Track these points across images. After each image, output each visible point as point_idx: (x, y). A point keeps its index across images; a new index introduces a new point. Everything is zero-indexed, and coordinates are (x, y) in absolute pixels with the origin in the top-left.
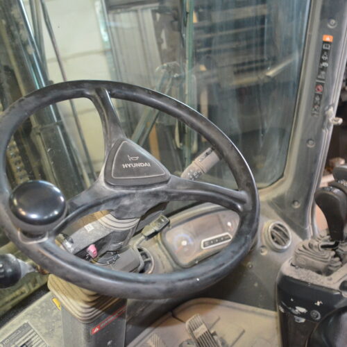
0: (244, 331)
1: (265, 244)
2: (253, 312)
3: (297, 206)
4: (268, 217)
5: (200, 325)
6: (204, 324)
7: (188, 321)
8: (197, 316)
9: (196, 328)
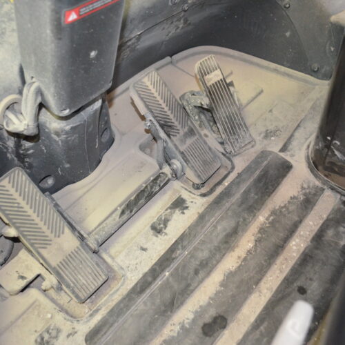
0: (262, 91)
5: (214, 70)
6: (219, 70)
7: (199, 62)
8: (211, 58)
9: (208, 73)
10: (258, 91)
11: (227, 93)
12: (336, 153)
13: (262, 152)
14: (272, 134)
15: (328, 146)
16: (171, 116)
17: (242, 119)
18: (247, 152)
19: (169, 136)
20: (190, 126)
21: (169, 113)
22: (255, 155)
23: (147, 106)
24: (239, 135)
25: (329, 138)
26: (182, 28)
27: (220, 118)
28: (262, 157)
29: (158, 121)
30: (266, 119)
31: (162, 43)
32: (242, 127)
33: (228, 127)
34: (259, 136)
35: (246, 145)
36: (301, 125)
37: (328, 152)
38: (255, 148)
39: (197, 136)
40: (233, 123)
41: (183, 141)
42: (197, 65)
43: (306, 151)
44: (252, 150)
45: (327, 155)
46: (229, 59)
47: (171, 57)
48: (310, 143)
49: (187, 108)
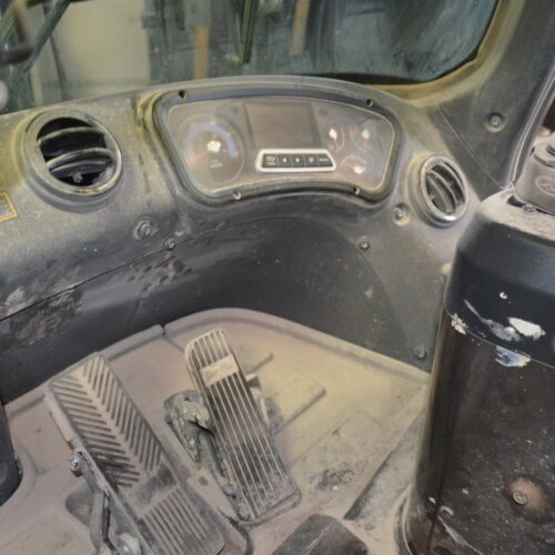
0: (323, 393)
1: (407, 201)
2: (350, 355)
3: (496, 127)
4: (424, 143)
5: (221, 357)
6: (231, 356)
7: (192, 342)
8: (217, 333)
9: (210, 362)
10: (316, 392)
11: (246, 400)
12: (449, 530)
13: (310, 518)
14: (335, 478)
15: (432, 515)
16: (125, 446)
17: (274, 450)
18: (281, 516)
19: (114, 486)
20: (162, 466)
21: (120, 439)
22: (296, 525)
23: (74, 426)
24: (265, 483)
25: (432, 500)
26: (175, 278)
27: (230, 449)
28: (308, 530)
29: (94, 456)
30: (326, 448)
31: (138, 301)
32: (274, 467)
33: (244, 467)
34: (311, 483)
35: (281, 502)
36: (390, 462)
37: (433, 528)
38: (300, 508)
39: (178, 486)
40: (255, 458)
41: (145, 497)
42: (189, 347)
43: (397, 519)
44: (294, 513)
45: (432, 532)
46: (270, 332)
47: (163, 326)
48: (405, 501)
49: (175, 423)
